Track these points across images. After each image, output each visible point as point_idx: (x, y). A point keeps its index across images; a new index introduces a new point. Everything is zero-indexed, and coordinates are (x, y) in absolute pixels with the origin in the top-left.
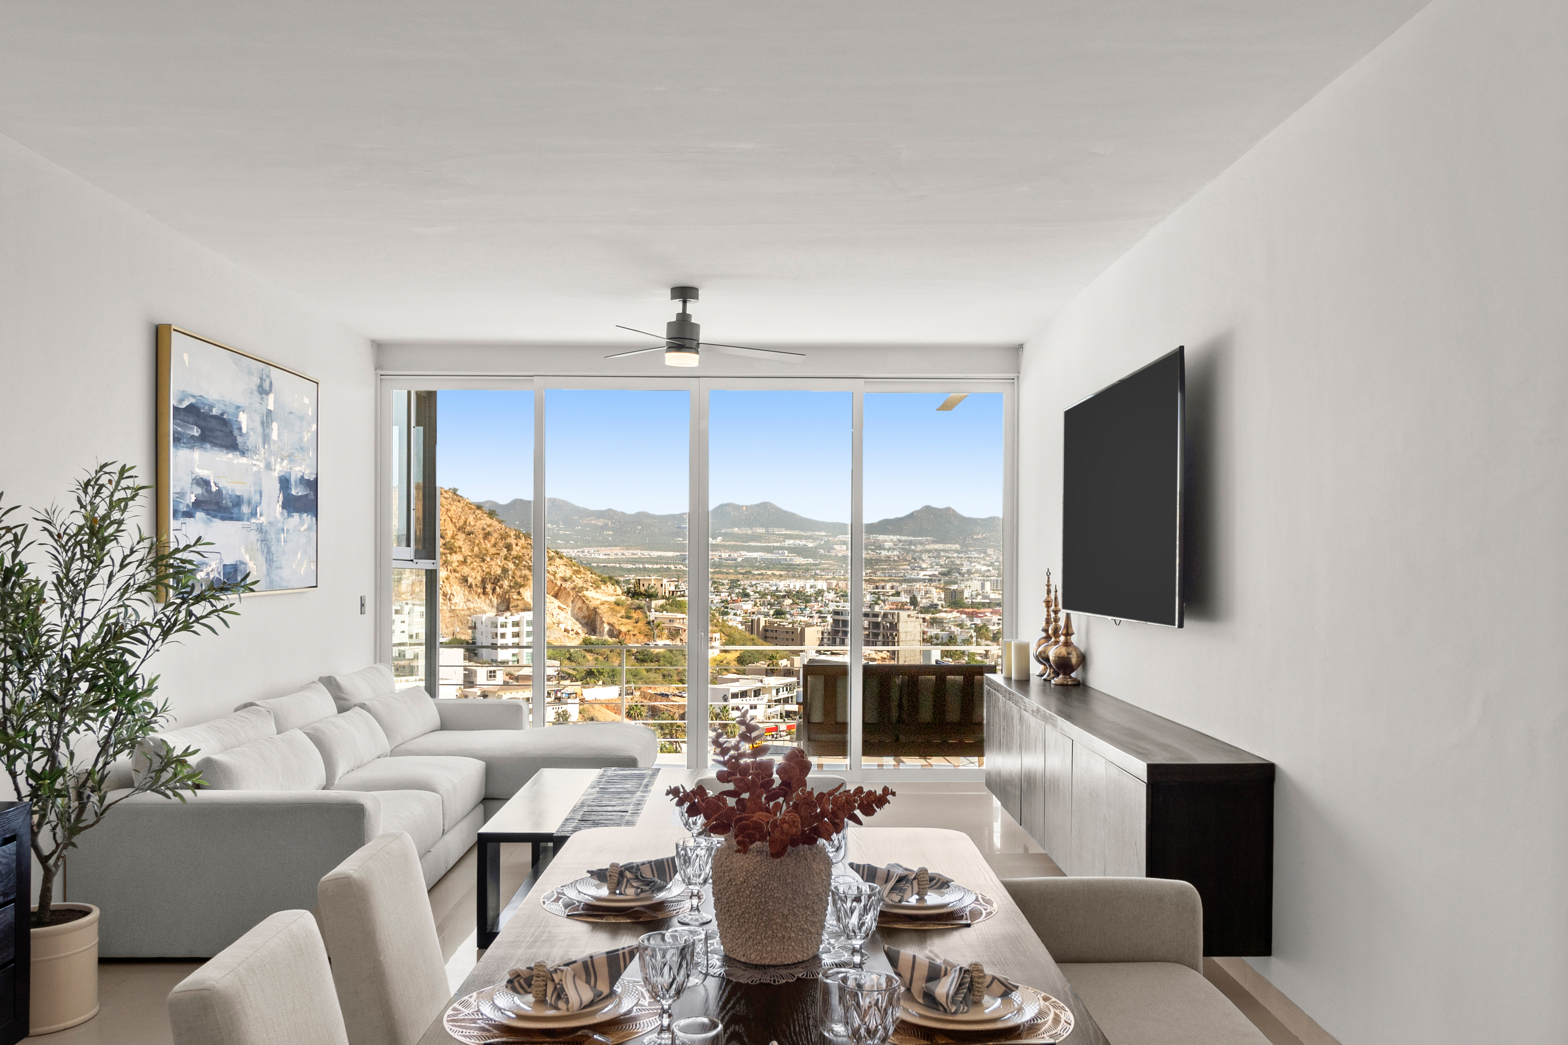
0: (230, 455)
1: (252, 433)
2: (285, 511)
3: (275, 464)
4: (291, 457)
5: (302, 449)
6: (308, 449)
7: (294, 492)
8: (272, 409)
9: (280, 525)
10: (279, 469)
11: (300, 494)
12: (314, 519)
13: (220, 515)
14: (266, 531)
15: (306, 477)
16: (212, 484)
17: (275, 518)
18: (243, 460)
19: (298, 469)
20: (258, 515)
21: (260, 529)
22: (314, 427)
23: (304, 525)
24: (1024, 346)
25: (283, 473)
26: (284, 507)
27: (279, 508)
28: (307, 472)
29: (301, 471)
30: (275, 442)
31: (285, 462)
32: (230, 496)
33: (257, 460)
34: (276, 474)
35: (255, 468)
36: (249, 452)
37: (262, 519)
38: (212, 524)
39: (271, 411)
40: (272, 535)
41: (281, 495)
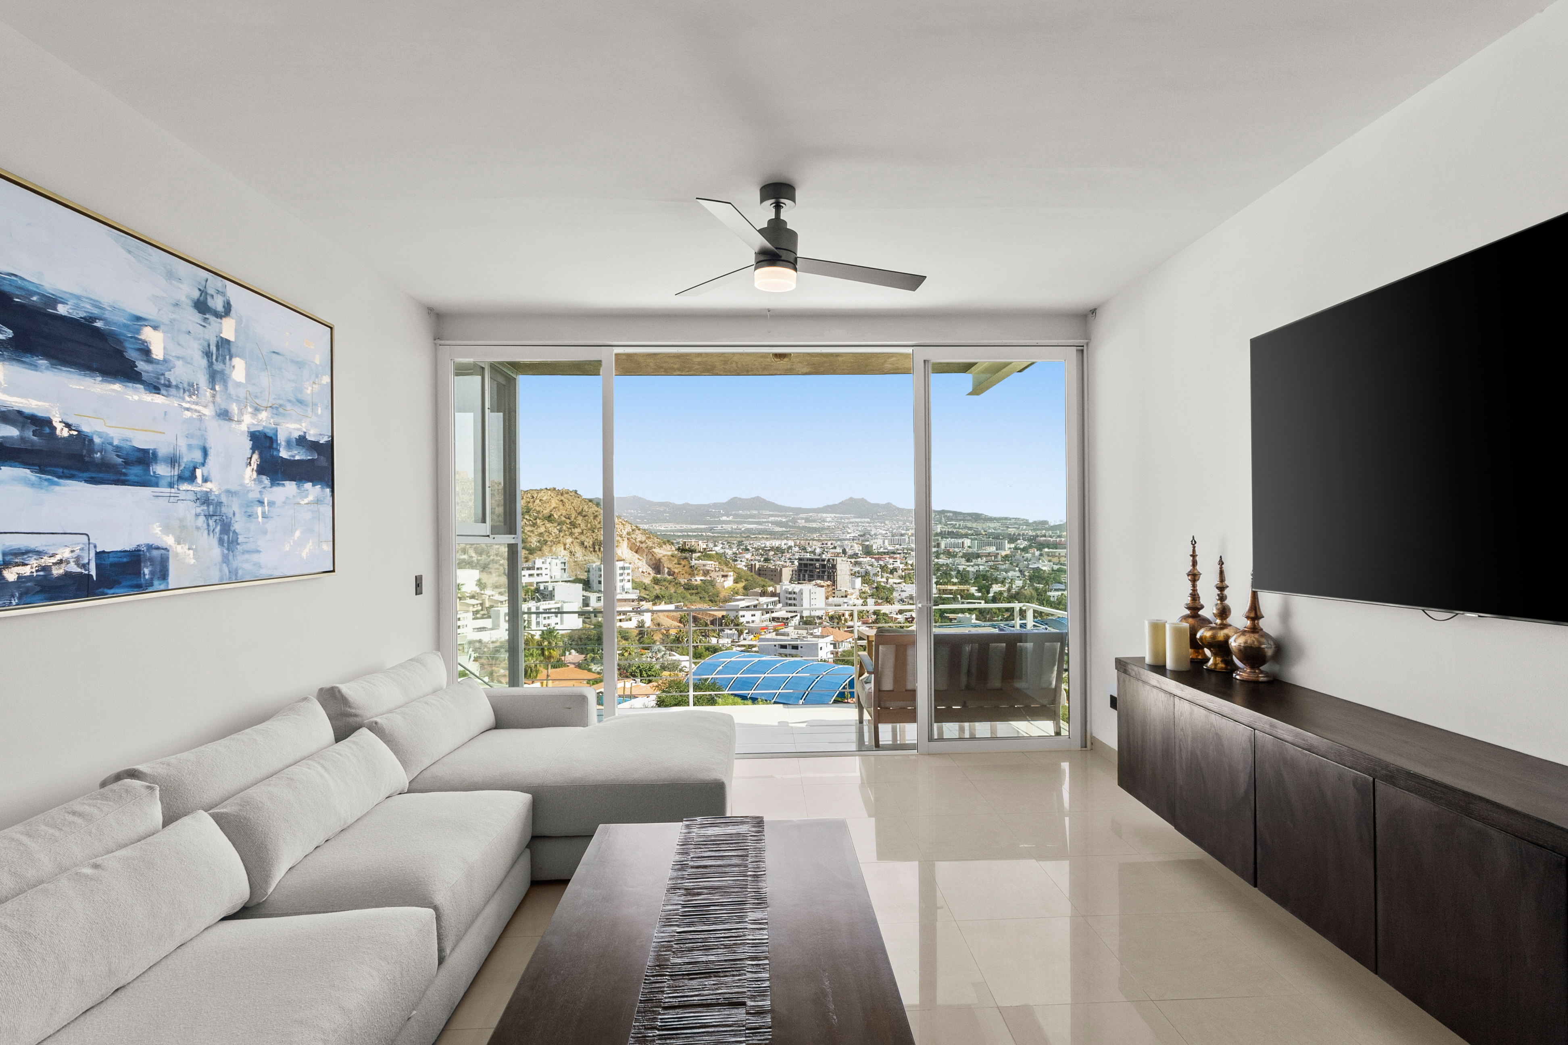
0: (117, 387)
1: (179, 364)
2: (264, 477)
3: (241, 413)
4: (276, 409)
5: (300, 402)
6: (315, 405)
7: (284, 454)
8: (231, 338)
9: (254, 495)
10: (248, 422)
11: (297, 458)
12: (328, 490)
13: (85, 475)
14: (220, 504)
15: (309, 438)
16: (59, 426)
17: (242, 485)
18: (158, 399)
19: (292, 426)
20: (199, 480)
21: (205, 500)
22: (326, 379)
23: (307, 497)
24: (1097, 311)
25: (260, 428)
26: (261, 470)
27: (249, 474)
28: (312, 432)
29: (298, 430)
30: (238, 385)
31: (264, 415)
32: (118, 449)
33: (197, 404)
34: (244, 427)
35: (188, 414)
36: (173, 391)
37: (208, 486)
38: (57, 488)
39: (228, 342)
40: (233, 508)
41: (256, 457)
